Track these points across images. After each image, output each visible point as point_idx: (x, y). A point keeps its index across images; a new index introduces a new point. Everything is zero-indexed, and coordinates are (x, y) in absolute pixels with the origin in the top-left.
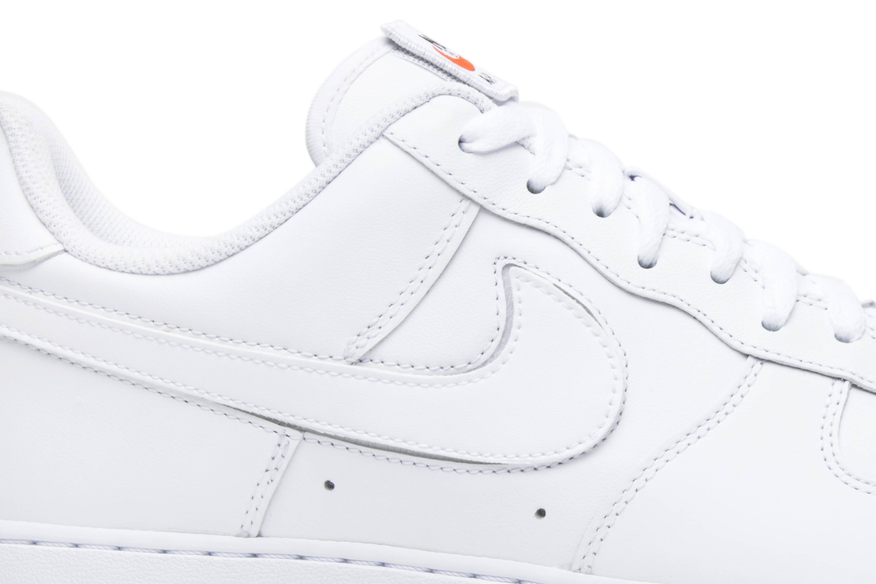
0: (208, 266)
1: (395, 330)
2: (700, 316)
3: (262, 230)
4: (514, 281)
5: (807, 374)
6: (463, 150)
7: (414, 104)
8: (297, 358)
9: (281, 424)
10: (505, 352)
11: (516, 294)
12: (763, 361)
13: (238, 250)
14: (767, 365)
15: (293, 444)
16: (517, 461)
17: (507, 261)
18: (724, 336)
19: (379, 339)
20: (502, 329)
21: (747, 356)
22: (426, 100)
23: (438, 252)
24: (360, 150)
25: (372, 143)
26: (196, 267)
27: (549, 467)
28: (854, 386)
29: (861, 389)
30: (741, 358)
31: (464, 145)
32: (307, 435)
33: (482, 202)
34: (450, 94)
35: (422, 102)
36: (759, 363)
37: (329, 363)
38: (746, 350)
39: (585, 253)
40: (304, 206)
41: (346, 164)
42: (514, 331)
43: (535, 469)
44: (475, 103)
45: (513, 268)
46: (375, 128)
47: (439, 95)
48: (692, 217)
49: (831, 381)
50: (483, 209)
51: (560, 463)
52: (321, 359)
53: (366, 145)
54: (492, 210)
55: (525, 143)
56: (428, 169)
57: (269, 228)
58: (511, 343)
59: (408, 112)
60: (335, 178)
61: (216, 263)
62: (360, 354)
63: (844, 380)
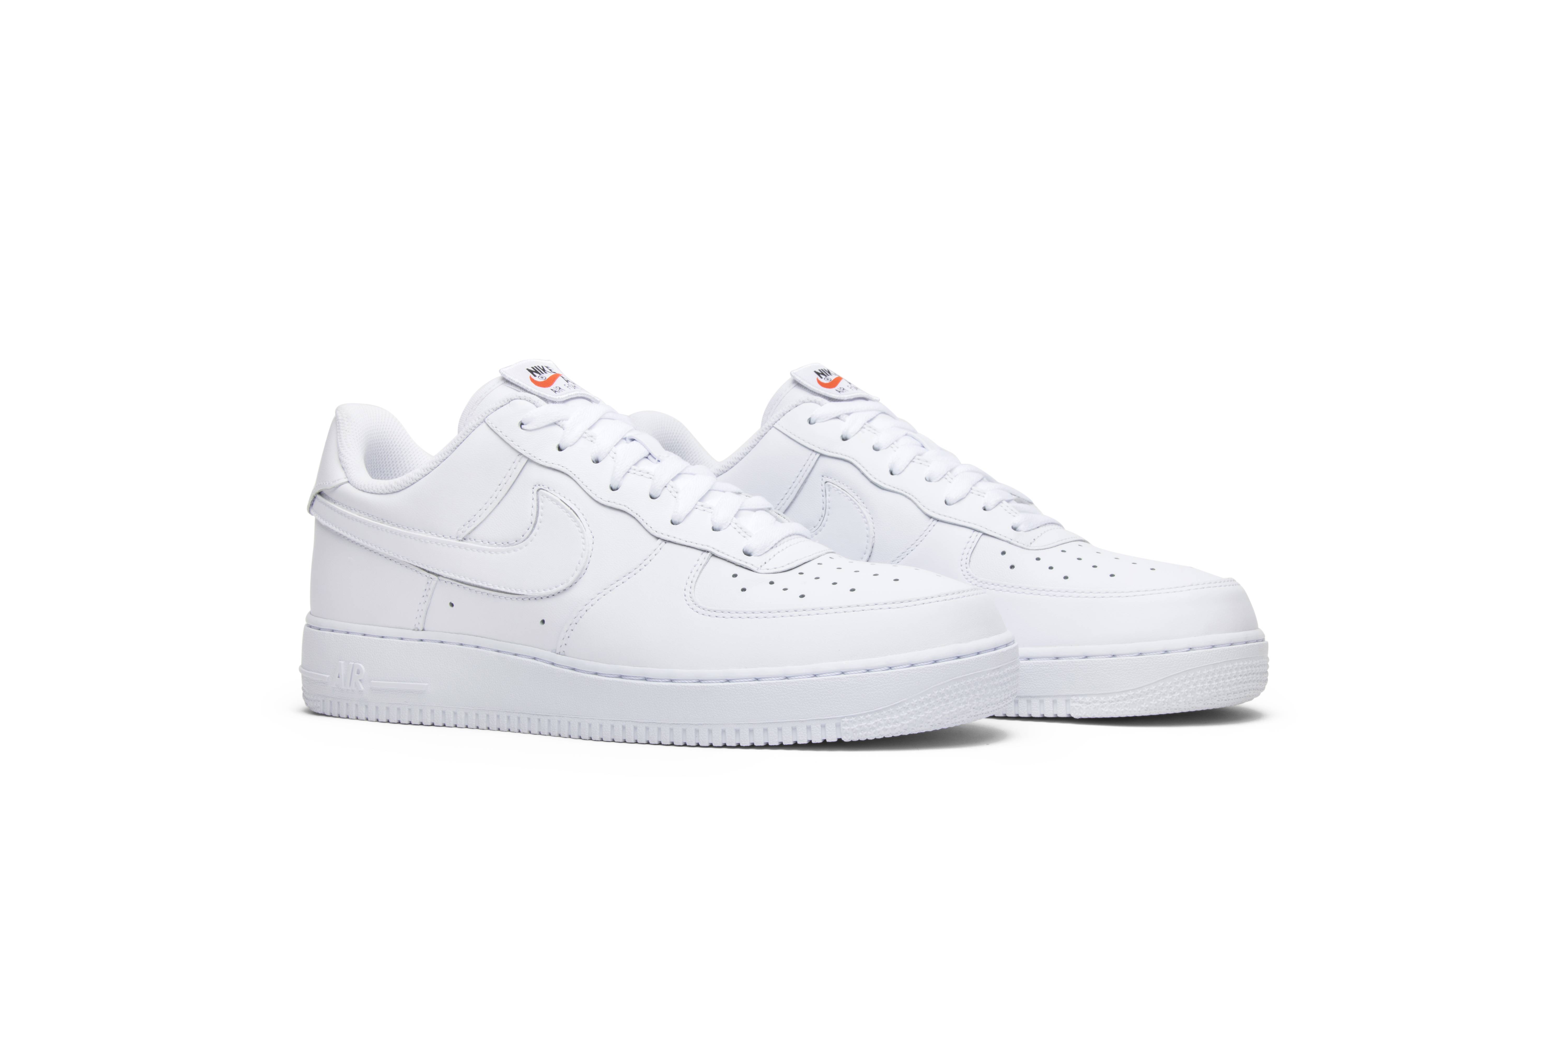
0: (403, 489)
1: (481, 522)
2: (637, 517)
3: (426, 471)
4: (541, 497)
5: (689, 548)
6: (522, 429)
7: (501, 405)
8: (435, 537)
9: (429, 572)
10: (532, 535)
11: (541, 504)
12: (666, 541)
13: (415, 481)
14: (668, 544)
15: (434, 582)
16: (530, 593)
17: (539, 487)
18: (647, 527)
19: (473, 527)
20: (533, 523)
21: (658, 538)
22: (507, 402)
23: (505, 482)
24: (473, 428)
25: (479, 425)
26: (397, 490)
27: (548, 597)
28: (713, 555)
29: (717, 557)
30: (653, 539)
31: (523, 426)
32: (440, 578)
33: (528, 456)
34: (520, 399)
35: (505, 403)
36: (664, 543)
37: (449, 540)
38: (657, 535)
39: (580, 483)
40: (447, 458)
41: (466, 436)
42: (538, 524)
43: (542, 598)
44: (534, 404)
45: (541, 490)
46: (480, 417)
47: (515, 399)
48: (659, 461)
49: (701, 552)
50: (529, 460)
51: (553, 595)
52: (446, 538)
53: (476, 426)
54: (535, 461)
55: (559, 423)
56: (501, 438)
57: (430, 470)
58: (536, 530)
59: (498, 409)
60: (461, 443)
61: (406, 488)
62: (463, 535)
63: (708, 552)
